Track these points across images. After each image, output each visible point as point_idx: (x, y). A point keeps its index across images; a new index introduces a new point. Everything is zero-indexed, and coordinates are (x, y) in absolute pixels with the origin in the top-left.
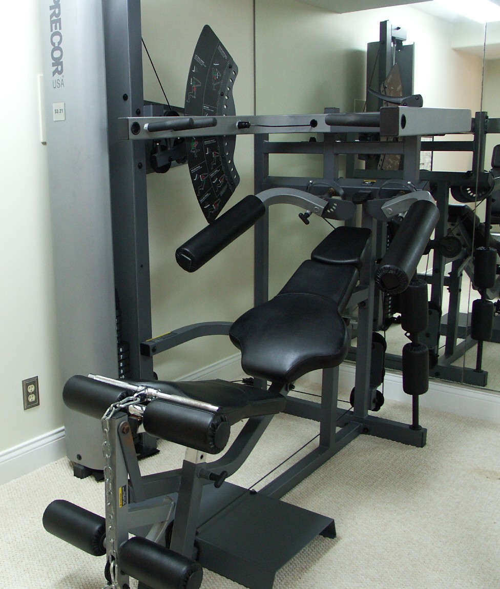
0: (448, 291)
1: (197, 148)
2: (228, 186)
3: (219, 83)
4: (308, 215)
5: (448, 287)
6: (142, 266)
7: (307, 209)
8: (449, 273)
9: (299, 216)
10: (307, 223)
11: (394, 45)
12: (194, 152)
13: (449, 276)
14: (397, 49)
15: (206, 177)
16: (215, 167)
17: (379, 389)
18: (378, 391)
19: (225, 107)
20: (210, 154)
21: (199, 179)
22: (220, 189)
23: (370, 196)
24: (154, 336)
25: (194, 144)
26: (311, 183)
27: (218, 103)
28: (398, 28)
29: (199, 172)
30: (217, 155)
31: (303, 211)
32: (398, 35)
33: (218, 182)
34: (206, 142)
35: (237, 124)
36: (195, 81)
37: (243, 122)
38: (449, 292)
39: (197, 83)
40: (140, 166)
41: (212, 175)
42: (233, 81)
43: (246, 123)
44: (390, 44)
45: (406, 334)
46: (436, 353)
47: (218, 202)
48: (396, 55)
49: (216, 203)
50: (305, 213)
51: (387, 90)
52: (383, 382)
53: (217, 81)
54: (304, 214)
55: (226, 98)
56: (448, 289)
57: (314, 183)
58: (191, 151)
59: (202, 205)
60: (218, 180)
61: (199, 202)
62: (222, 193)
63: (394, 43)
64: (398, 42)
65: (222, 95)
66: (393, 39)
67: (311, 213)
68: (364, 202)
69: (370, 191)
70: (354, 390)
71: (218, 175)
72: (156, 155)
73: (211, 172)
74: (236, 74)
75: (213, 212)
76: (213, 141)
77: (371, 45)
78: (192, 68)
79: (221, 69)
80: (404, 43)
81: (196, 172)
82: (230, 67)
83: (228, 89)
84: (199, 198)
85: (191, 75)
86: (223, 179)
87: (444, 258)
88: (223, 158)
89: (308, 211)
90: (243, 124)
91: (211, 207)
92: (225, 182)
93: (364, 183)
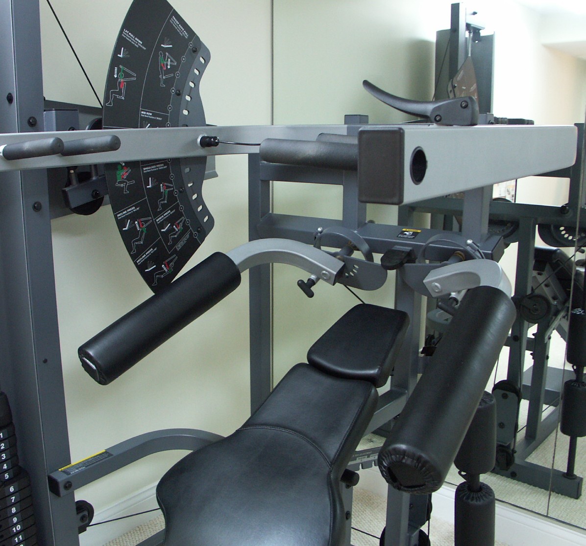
0: (532, 357)
1: (129, 178)
2: (191, 234)
3: (172, 75)
4: (312, 283)
5: (532, 352)
6: (45, 361)
7: (312, 273)
8: (533, 334)
9: (299, 285)
10: (311, 295)
11: (470, 35)
12: (122, 185)
13: (533, 337)
14: (474, 40)
15: (148, 223)
16: (165, 208)
17: (424, 528)
18: (421, 532)
19: (185, 112)
20: (156, 188)
21: (133, 228)
22: (176, 241)
23: (410, 257)
24: (74, 461)
25: (123, 174)
26: (321, 232)
27: (170, 108)
28: (475, 13)
29: (133, 217)
30: (171, 187)
31: (306, 276)
32: (475, 22)
33: (171, 230)
34: (146, 169)
35: (199, 140)
36: (124, 71)
37: (208, 137)
38: (533, 359)
39: (127, 75)
40: (37, 207)
41: (159, 220)
42: (201, 73)
43: (211, 138)
44: (464, 34)
45: (460, 473)
46: (512, 447)
47: (171, 261)
48: (472, 47)
49: (169, 263)
50: (309, 280)
51: (456, 90)
52: (428, 518)
53: (168, 71)
54: (306, 282)
55: (188, 98)
56: (531, 354)
57: (325, 231)
58: (117, 185)
59: (141, 268)
60: (172, 225)
61: (136, 264)
62: (179, 246)
63: (470, 32)
64: (474, 31)
65: (179, 94)
66: (468, 26)
67: (318, 279)
68: (399, 267)
69: (410, 248)
70: (384, 530)
71: (172, 219)
72: (67, 189)
73: (156, 215)
74: (207, 60)
75: (162, 276)
76: (161, 167)
77: (440, 34)
78: (117, 50)
79: (176, 53)
80: (483, 33)
81: (127, 217)
82: (195, 51)
83: (192, 85)
84: (134, 257)
85: (115, 61)
86: (181, 224)
87: (526, 323)
88: (181, 192)
89: (313, 277)
90: (208, 139)
91: (159, 268)
92: (186, 228)
93: (402, 233)
